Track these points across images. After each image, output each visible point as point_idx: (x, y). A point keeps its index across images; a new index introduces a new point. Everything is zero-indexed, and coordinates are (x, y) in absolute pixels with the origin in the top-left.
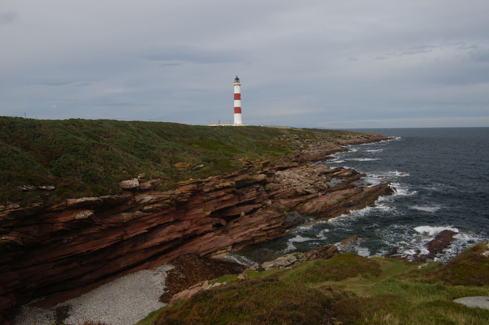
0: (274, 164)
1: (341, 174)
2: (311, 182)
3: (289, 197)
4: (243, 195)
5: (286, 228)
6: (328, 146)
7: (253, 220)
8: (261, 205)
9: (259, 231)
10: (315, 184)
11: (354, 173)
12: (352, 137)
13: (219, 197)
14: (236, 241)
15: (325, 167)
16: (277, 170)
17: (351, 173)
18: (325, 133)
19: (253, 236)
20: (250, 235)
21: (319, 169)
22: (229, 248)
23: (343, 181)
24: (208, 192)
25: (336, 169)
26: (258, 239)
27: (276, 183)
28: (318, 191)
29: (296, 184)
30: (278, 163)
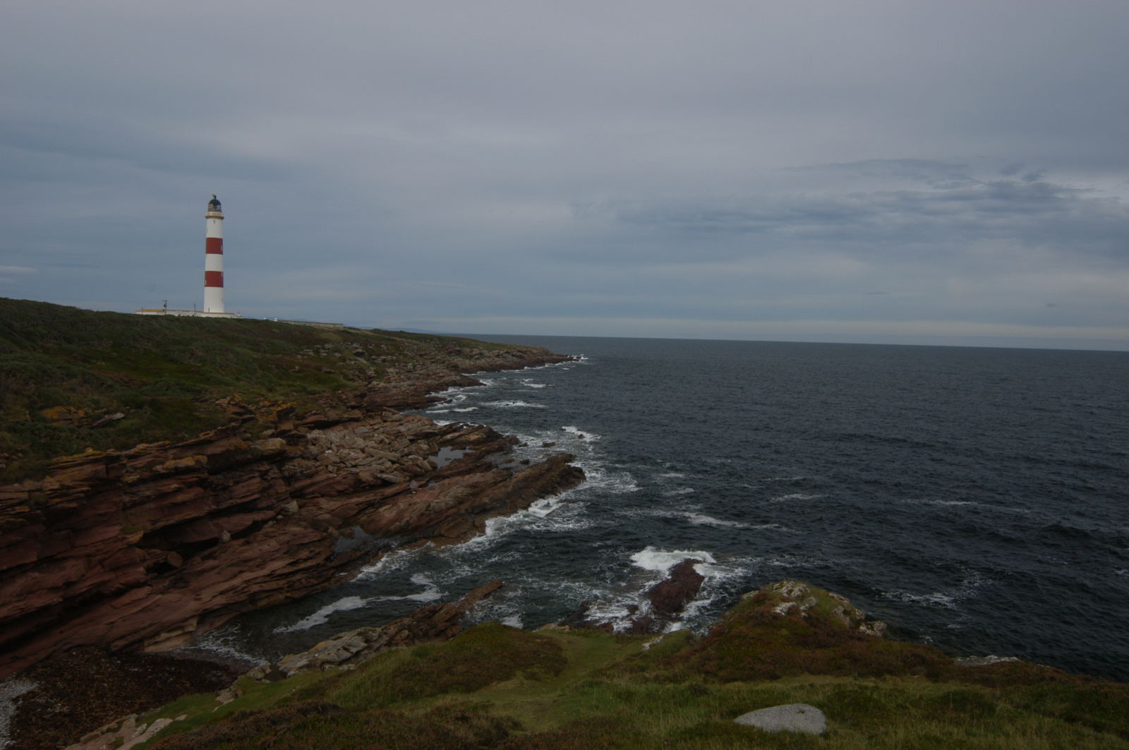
0: (305, 413)
1: (463, 439)
2: (395, 457)
3: (342, 493)
4: (225, 488)
5: (333, 568)
6: (431, 373)
7: (253, 551)
8: (271, 513)
9: (267, 579)
10: (402, 462)
11: (492, 436)
12: (486, 353)
13: (163, 496)
14: (208, 606)
15: (426, 422)
16: (312, 429)
17: (485, 436)
18: (425, 342)
19: (252, 591)
20: (246, 590)
21: (410, 426)
22: (192, 625)
23: (466, 455)
24: (134, 484)
25: (451, 426)
26: (266, 597)
27: (308, 459)
28: (410, 477)
29: (357, 461)
30: (313, 412)
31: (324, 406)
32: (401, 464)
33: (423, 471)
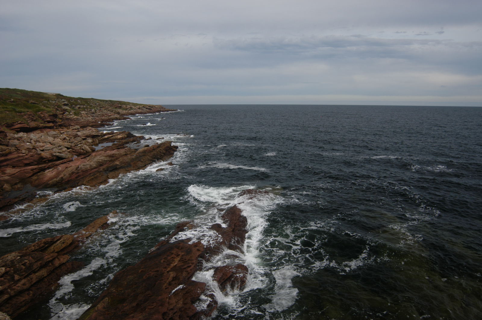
6: (104, 114)
15: (94, 130)
17: (126, 136)
18: (104, 102)
21: (85, 132)
30: (19, 122)
31: (27, 119)
32: (73, 149)
33: (85, 151)
